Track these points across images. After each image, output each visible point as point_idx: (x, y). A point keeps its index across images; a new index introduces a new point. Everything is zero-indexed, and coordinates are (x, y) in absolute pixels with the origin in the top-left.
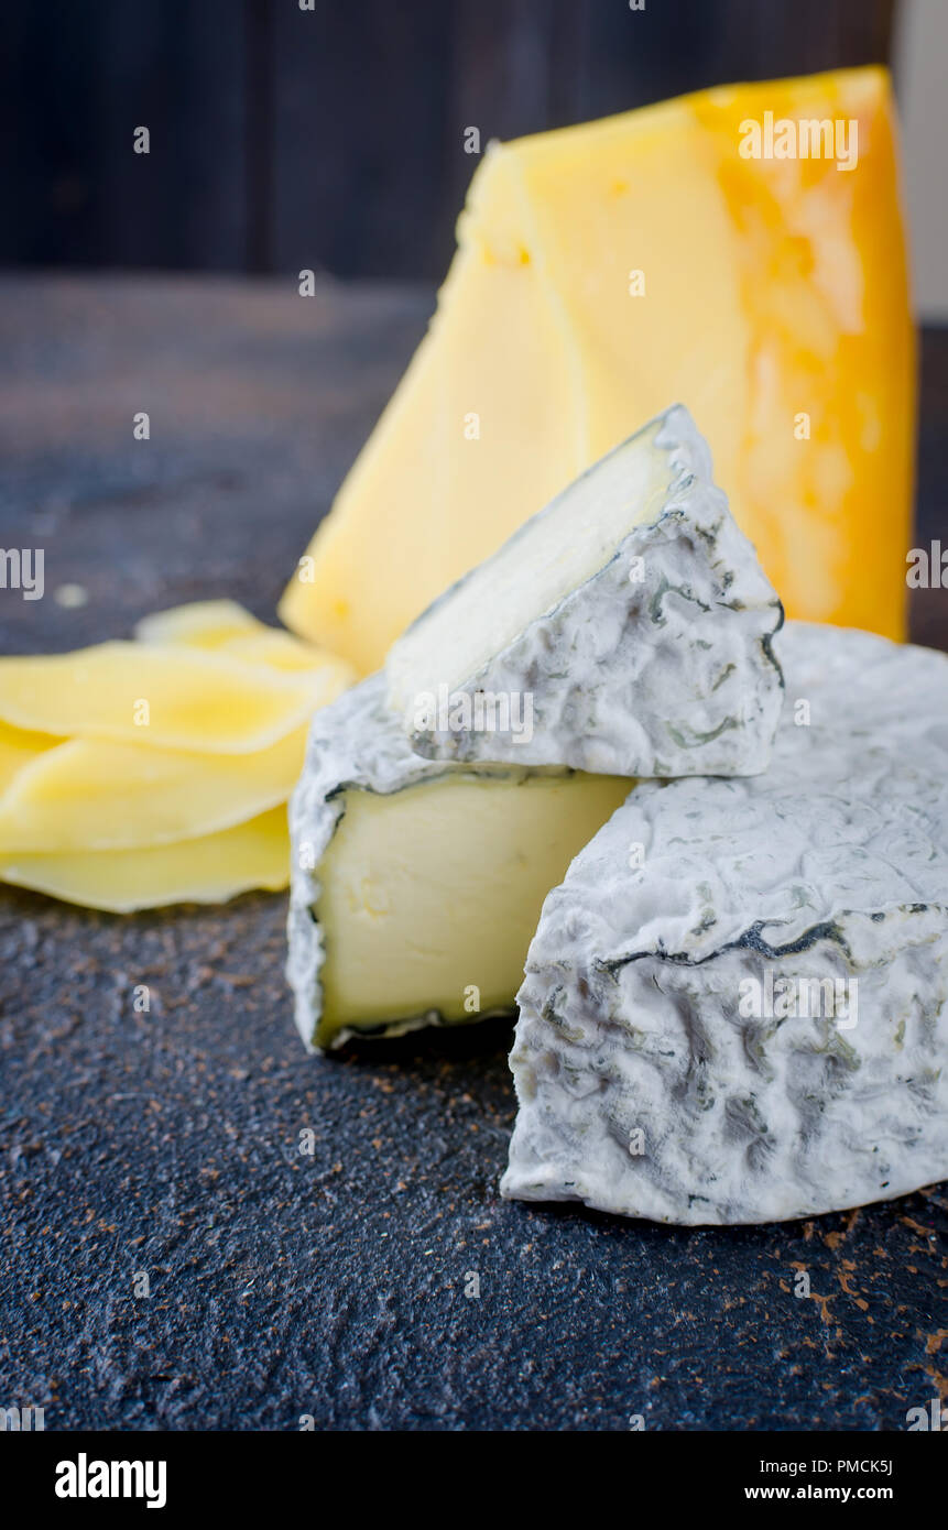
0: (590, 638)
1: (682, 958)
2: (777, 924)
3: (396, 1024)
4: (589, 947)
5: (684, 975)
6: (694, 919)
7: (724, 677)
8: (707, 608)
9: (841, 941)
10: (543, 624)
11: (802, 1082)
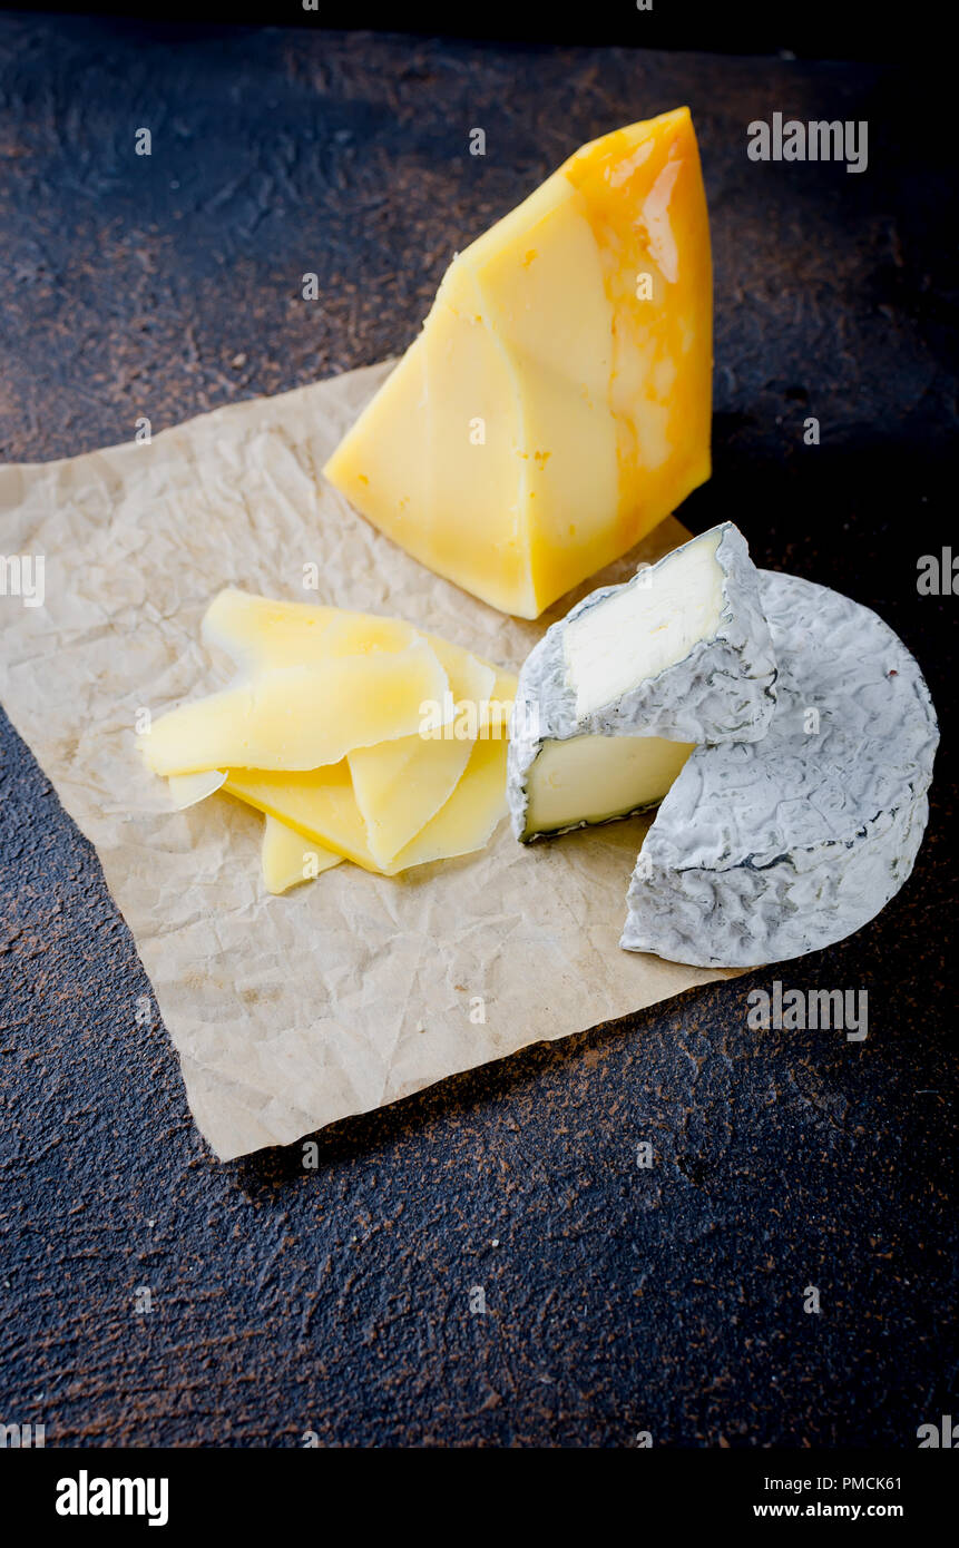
0: (675, 690)
1: (714, 870)
2: (760, 855)
3: (563, 828)
4: (668, 860)
5: (713, 876)
6: (719, 851)
7: (743, 707)
8: (736, 679)
9: (791, 863)
10: (651, 683)
11: (769, 913)
